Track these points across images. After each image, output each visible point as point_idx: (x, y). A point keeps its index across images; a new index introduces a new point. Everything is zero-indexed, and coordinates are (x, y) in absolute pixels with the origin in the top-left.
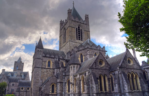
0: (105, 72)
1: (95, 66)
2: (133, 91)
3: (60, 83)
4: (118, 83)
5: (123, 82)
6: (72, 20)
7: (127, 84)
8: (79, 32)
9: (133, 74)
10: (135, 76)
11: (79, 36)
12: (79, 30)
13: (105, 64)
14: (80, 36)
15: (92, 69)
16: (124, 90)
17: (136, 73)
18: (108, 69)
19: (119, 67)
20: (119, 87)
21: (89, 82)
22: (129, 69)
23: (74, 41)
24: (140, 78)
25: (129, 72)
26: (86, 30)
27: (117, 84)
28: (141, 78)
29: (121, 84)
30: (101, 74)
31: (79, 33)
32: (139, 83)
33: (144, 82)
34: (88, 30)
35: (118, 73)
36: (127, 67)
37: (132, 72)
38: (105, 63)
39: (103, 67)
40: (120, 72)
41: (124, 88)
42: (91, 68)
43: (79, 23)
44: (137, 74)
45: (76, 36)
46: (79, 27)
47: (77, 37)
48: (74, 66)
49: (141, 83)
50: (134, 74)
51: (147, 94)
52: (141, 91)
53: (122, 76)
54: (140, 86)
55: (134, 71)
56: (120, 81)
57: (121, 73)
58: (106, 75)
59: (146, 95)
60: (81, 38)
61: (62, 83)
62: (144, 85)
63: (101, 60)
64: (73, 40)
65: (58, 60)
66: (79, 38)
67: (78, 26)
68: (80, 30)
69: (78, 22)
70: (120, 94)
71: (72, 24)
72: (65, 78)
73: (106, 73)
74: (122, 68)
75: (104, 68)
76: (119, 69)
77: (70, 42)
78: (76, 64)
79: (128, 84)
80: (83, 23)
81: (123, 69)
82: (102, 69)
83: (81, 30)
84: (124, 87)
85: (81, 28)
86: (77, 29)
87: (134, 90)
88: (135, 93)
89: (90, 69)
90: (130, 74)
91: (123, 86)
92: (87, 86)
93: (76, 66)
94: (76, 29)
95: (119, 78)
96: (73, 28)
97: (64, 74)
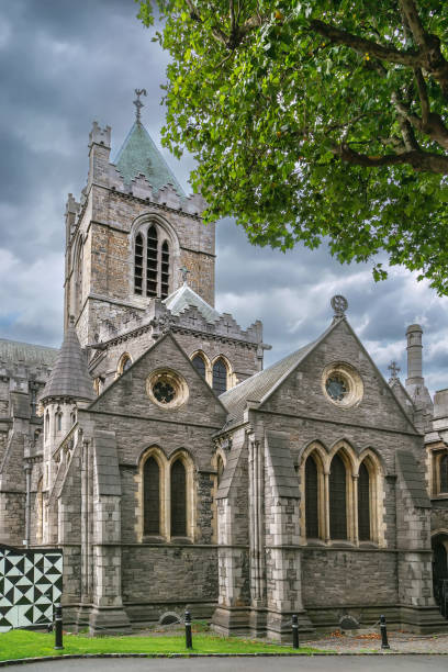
0: (183, 438)
1: (122, 404)
2: (326, 541)
3: (7, 493)
4: (234, 495)
5: (267, 490)
6: (113, 191)
7: (279, 504)
8: (152, 254)
9: (350, 451)
10: (357, 464)
11: (152, 275)
12: (153, 243)
13: (191, 397)
14: (159, 279)
15: (101, 418)
16: (264, 531)
17: (371, 449)
18: (205, 420)
19: (251, 410)
20: (240, 517)
21: (78, 483)
22: (320, 427)
23: (116, 300)
24: (391, 479)
25: (318, 442)
26: (196, 249)
27: (226, 502)
28: (399, 478)
29: (253, 500)
30: (154, 446)
31: (152, 264)
32: (380, 502)
33: (408, 501)
34: (202, 250)
35: (247, 440)
36: (313, 415)
37: (345, 440)
38: (192, 390)
39: (174, 411)
40: (252, 438)
41: (264, 525)
42: (94, 409)
43: (152, 209)
44: (378, 456)
45: (132, 273)
46: (152, 232)
47: (138, 282)
48: (59, 408)
49: (391, 505)
50: (353, 456)
51: (413, 565)
52: (383, 544)
53: (263, 459)
54: (380, 519)
55: (356, 438)
56: (248, 487)
57: (256, 443)
58: (191, 456)
59: (410, 566)
60: (159, 287)
61: (21, 494)
62: (407, 518)
63: (169, 370)
64: (111, 294)
65: (26, 391)
66: (152, 285)
67: (148, 225)
68: (160, 245)
69: (146, 202)
70: (239, 553)
71: (113, 213)
72: (31, 469)
73: (191, 443)
74: (275, 418)
75: (182, 416)
76: (253, 420)
77: (98, 305)
78: (68, 402)
79: (285, 502)
80: (180, 212)
81: (278, 422)
82: (165, 419)
83: (165, 246)
84: (264, 518)
85: (162, 237)
86: (139, 239)
87: (332, 538)
88: (340, 554)
89: (88, 416)
90: (328, 452)
91: (263, 513)
92: (68, 504)
93: (66, 409)
94: (131, 237)
95: (246, 471)
96: (116, 234)
97: (27, 453)
